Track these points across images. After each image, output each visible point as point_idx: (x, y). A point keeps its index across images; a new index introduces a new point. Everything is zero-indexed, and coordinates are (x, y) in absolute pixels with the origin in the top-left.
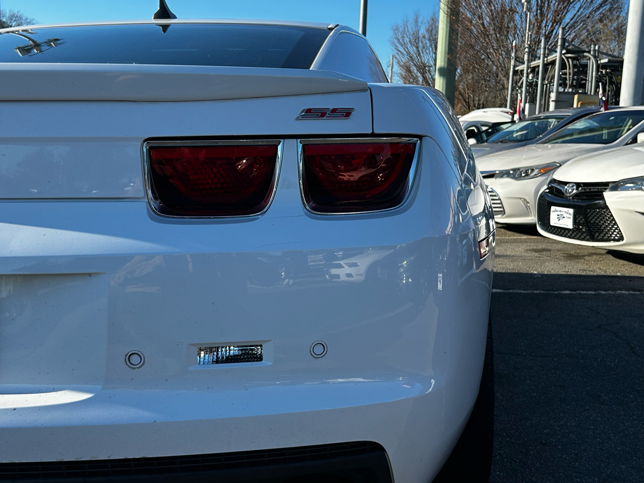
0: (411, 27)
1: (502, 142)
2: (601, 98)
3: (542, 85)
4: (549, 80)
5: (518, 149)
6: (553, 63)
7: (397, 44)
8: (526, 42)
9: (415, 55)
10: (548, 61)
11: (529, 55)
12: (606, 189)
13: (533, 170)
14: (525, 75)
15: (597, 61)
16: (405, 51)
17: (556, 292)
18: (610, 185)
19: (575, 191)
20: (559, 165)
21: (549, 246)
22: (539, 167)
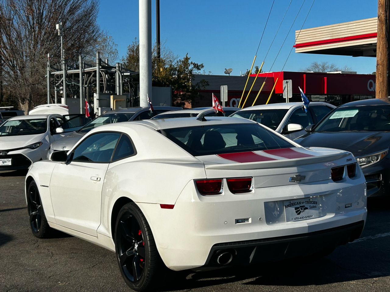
3: (83, 87)
4: (87, 84)
8: (62, 56)
11: (66, 66)
14: (64, 79)
15: (121, 74)
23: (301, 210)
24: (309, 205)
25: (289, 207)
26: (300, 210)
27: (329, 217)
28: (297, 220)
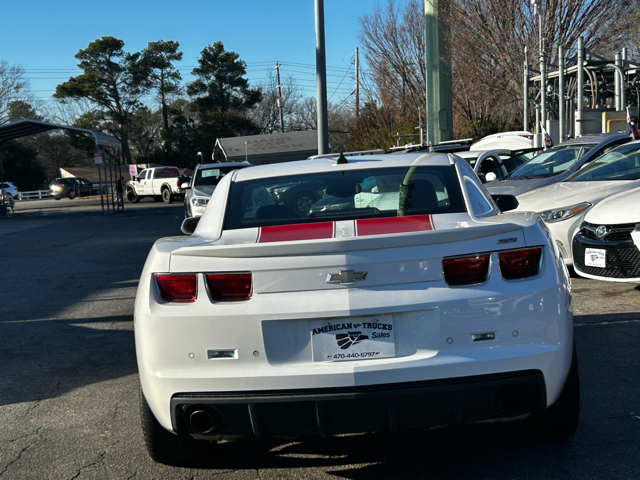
0: (385, 17)
1: (527, 178)
2: (630, 123)
3: (564, 101)
4: (571, 95)
5: (547, 188)
6: (574, 75)
7: (368, 40)
8: (540, 50)
9: (392, 52)
10: (568, 73)
11: (545, 65)
12: (633, 229)
13: (564, 212)
14: (542, 89)
15: (624, 73)
16: (381, 49)
17: (596, 324)
18: (637, 226)
19: (606, 233)
20: (590, 204)
21: (587, 286)
22: (570, 208)
23: (351, 340)
24: (373, 330)
25: (323, 332)
26: (348, 339)
27: (423, 356)
28: (340, 359)
